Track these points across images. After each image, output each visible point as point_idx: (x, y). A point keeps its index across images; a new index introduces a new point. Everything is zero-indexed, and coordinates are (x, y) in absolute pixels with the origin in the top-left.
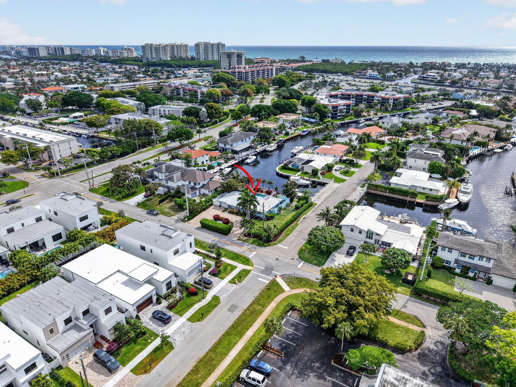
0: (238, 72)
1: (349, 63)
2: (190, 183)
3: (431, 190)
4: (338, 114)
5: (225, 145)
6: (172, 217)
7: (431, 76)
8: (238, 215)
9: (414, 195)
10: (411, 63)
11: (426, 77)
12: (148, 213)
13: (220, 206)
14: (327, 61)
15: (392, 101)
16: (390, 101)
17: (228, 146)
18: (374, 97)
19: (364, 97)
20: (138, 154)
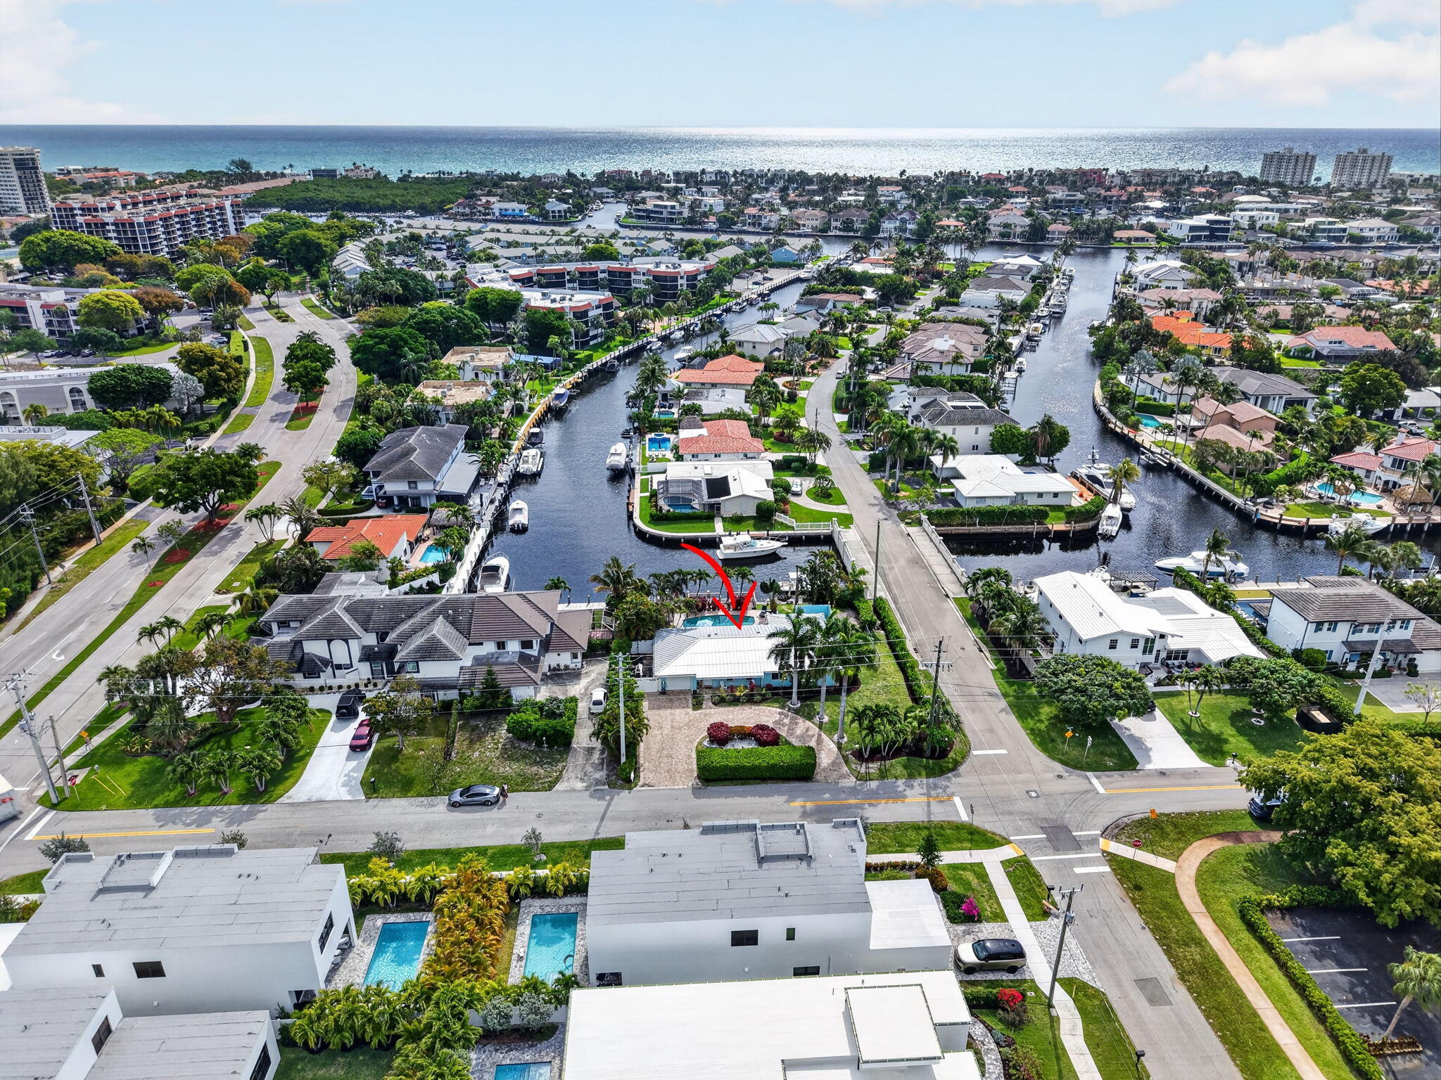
0: (116, 224)
1: (400, 180)
2: (501, 645)
3: (1056, 495)
4: (591, 334)
5: (412, 484)
6: (559, 787)
7: (666, 207)
8: (756, 703)
9: (1040, 515)
10: (569, 174)
11: (652, 212)
12: (454, 805)
13: (663, 692)
14: (331, 174)
15: (684, 282)
16: (680, 281)
17: (423, 487)
18: (628, 274)
19: (601, 276)
20: (57, 592)
